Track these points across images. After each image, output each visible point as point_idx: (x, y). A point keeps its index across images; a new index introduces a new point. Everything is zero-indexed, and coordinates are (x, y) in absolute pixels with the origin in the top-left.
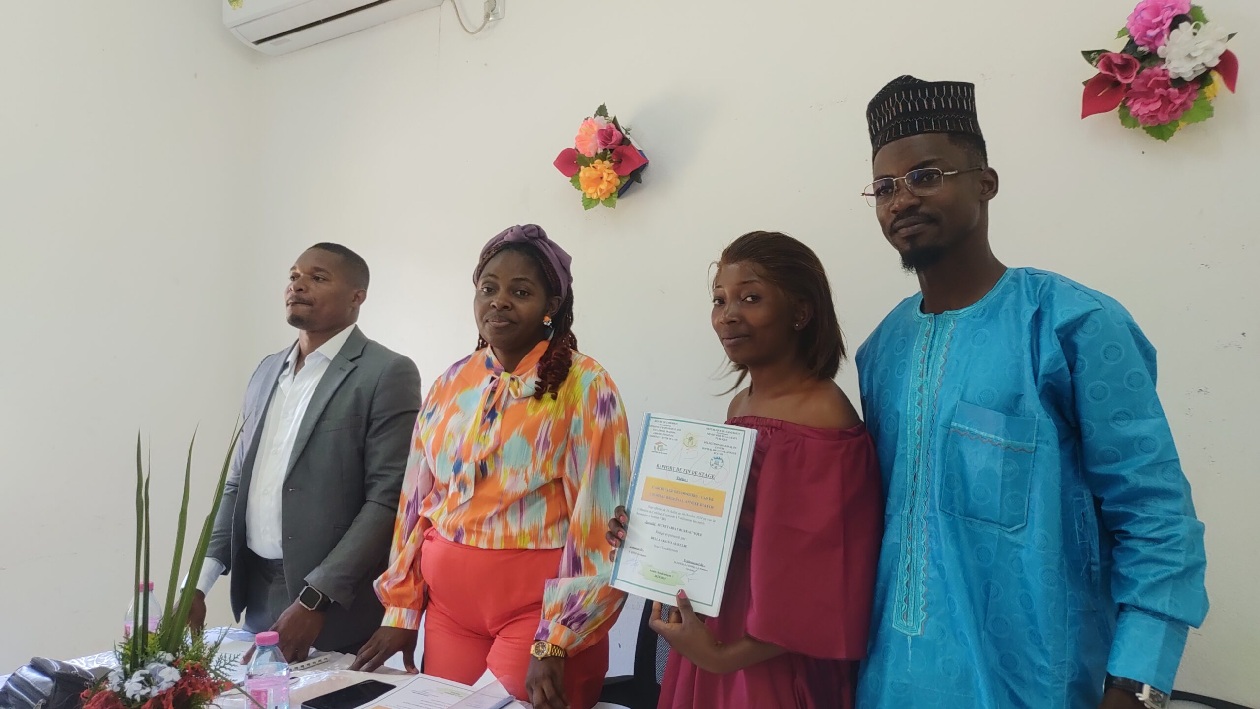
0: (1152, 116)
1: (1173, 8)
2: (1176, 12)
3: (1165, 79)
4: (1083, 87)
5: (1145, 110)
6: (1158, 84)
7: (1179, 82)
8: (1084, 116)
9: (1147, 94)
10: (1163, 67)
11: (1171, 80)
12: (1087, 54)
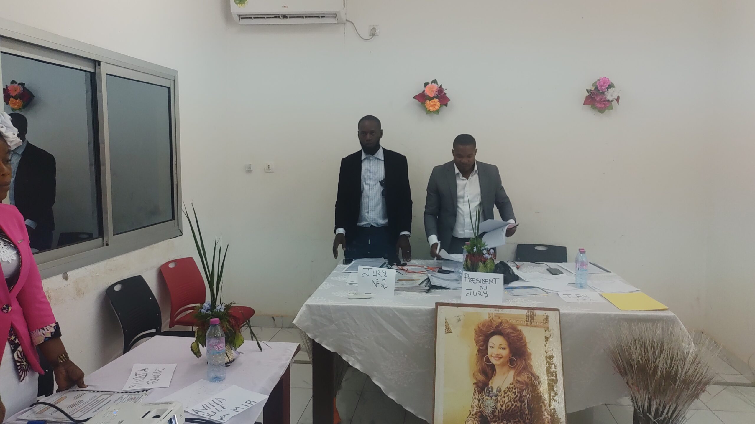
0: (602, 108)
1: (608, 83)
2: (609, 84)
3: (605, 100)
4: (585, 98)
5: (600, 106)
6: (604, 101)
7: (609, 101)
8: (584, 104)
9: (600, 102)
10: (605, 97)
11: (607, 100)
12: (587, 90)
